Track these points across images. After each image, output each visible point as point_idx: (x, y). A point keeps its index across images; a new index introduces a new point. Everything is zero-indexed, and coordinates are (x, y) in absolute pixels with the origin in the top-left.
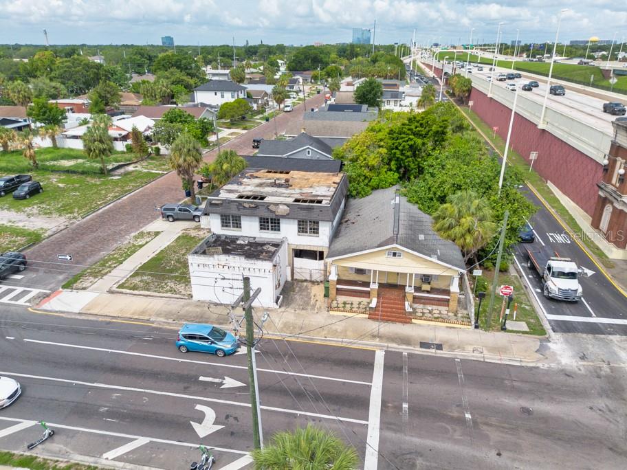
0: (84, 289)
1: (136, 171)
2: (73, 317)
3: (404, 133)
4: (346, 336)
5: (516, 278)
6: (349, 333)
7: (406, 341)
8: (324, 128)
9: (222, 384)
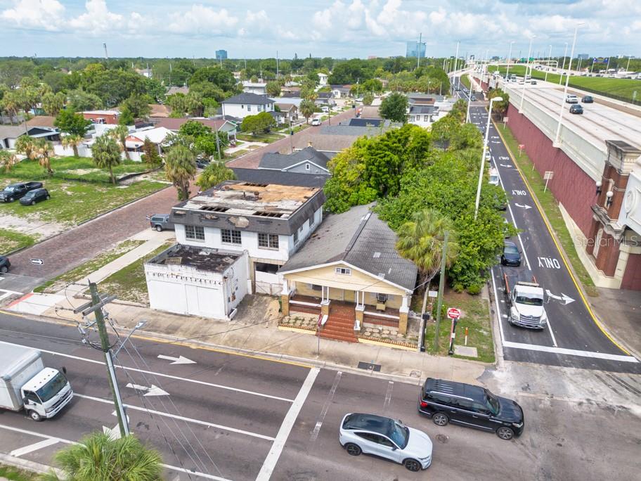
0: (53, 293)
1: (145, 181)
2: (34, 319)
3: (381, 149)
4: (287, 353)
5: (486, 301)
6: (291, 350)
7: (345, 360)
8: (336, 142)
9: (146, 392)
